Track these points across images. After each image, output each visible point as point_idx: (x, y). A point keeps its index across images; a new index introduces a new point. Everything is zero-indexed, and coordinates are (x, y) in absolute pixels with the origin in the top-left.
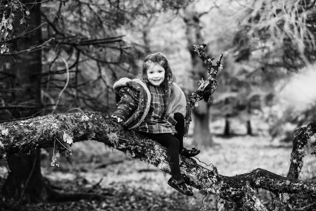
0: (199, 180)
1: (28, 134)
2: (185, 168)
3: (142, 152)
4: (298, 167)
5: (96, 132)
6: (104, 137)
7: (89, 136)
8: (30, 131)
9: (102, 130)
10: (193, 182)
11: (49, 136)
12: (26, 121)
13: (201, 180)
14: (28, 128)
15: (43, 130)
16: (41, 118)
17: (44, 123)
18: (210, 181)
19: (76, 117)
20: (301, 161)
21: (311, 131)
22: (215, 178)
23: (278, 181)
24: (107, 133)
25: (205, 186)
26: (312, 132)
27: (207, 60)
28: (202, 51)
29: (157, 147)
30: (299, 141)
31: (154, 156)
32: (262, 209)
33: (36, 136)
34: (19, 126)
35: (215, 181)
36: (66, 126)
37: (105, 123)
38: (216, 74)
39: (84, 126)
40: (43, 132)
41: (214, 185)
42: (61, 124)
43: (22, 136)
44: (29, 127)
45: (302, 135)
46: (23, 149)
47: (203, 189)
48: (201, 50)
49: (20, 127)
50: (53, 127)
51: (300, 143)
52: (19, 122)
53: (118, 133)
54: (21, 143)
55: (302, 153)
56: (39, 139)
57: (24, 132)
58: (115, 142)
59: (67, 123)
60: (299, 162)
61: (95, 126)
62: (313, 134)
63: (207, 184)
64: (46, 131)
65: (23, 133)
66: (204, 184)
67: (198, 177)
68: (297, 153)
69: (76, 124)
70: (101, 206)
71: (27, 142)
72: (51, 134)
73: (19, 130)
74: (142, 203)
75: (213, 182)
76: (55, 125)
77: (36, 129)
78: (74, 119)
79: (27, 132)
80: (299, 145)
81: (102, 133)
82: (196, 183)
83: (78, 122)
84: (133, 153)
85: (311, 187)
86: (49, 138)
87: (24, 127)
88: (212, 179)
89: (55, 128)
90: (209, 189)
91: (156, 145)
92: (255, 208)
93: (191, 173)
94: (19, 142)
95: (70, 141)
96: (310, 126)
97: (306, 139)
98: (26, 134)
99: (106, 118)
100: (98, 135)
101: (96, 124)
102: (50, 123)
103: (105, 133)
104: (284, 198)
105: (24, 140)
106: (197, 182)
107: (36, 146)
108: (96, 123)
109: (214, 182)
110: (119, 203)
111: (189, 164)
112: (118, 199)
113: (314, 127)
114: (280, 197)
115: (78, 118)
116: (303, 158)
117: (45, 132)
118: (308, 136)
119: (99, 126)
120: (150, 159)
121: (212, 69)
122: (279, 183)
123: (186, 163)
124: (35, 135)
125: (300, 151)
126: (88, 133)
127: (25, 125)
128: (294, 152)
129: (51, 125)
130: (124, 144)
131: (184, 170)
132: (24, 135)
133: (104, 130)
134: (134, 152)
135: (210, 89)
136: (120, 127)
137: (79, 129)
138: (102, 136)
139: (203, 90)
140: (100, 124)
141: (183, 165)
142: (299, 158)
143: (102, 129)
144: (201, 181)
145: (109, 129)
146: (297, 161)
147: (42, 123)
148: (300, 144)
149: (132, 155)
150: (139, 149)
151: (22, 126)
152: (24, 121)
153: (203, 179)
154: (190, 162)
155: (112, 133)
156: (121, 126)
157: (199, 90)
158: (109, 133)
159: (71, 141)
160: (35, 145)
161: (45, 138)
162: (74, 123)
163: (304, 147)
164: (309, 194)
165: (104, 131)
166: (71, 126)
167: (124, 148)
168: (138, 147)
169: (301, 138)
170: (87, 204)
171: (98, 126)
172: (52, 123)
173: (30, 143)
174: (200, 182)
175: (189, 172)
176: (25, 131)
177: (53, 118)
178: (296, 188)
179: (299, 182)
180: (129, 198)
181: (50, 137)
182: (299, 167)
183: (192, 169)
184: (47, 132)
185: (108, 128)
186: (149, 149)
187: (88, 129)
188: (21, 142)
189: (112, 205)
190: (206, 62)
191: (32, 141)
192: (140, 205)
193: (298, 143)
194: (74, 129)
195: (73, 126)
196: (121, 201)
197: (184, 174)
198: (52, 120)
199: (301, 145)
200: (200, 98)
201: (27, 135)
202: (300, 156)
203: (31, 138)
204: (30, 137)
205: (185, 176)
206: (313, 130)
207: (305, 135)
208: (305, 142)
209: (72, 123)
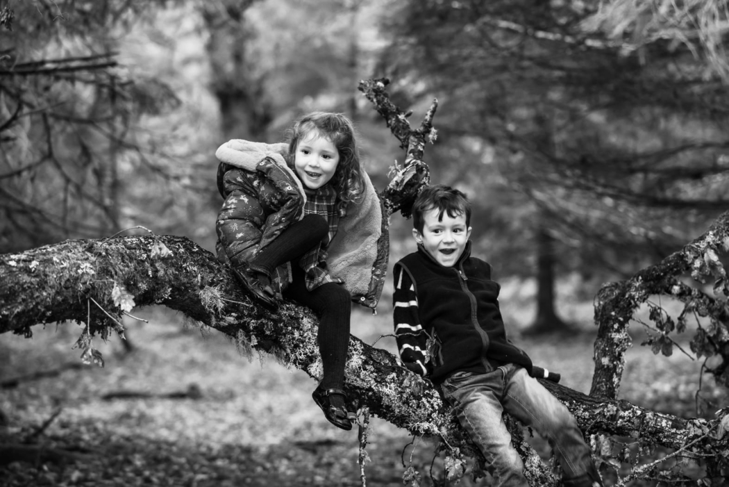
0: (404, 403)
1: (29, 287)
2: (372, 373)
3: (272, 335)
4: (615, 376)
5: (172, 286)
6: (189, 297)
7: (158, 294)
8: (33, 280)
9: (185, 280)
10: (388, 407)
11: (74, 292)
12: (23, 257)
13: (406, 402)
14: (28, 271)
15: (61, 277)
16: (53, 248)
17: (62, 262)
18: (428, 405)
19: (129, 248)
20: (620, 361)
21: (642, 291)
22: (437, 398)
23: (579, 406)
24: (196, 288)
25: (416, 418)
26: (644, 291)
27: (397, 117)
28: (382, 96)
29: (307, 322)
30: (613, 313)
31: (301, 345)
32: (543, 472)
33: (46, 291)
34: (7, 269)
35: (438, 405)
36: (110, 268)
37: (192, 265)
38: (422, 152)
39: (147, 271)
40: (62, 284)
41: (434, 415)
42: (100, 263)
43: (15, 292)
44: (31, 269)
45: (621, 299)
46: (18, 323)
47: (411, 425)
48: (381, 92)
49: (11, 269)
50: (84, 270)
51: (617, 318)
52: (7, 259)
53: (221, 288)
54: (14, 309)
55: (621, 342)
56: (54, 299)
57: (21, 282)
58: (216, 309)
59: (112, 261)
60: (615, 363)
61: (171, 271)
62: (646, 297)
63: (421, 412)
64: (68, 280)
65: (17, 283)
66: (414, 412)
67: (402, 396)
68: (611, 342)
69: (132, 265)
70: (68, 477)
71: (26, 306)
72: (81, 287)
73: (8, 277)
74: (166, 471)
75: (433, 407)
76: (86, 267)
77: (46, 275)
78: (126, 252)
79: (26, 282)
80: (614, 324)
81: (185, 287)
82: (397, 411)
83: (135, 261)
84: (253, 337)
85: (659, 419)
86: (75, 297)
87: (20, 270)
88: (432, 401)
89: (87, 274)
90: (426, 425)
91: (304, 319)
92: (528, 470)
93: (387, 386)
94: (10, 305)
95: (128, 305)
96: (640, 278)
97: (630, 308)
98: (25, 286)
99: (194, 252)
100: (176, 293)
101: (173, 265)
102: (76, 261)
103: (193, 287)
104: (602, 446)
105: (20, 300)
106: (399, 407)
107: (46, 316)
108: (172, 262)
109: (437, 407)
110: (110, 471)
111: (379, 363)
112: (106, 461)
113: (650, 280)
114: (593, 442)
115: (134, 251)
116: (623, 354)
117: (66, 282)
118: (635, 302)
119: (179, 271)
120: (293, 351)
121: (412, 138)
122: (583, 411)
123: (374, 361)
124: (44, 289)
125: (617, 337)
126: (156, 287)
127: (21, 265)
128: (604, 340)
129: (79, 267)
130: (233, 314)
131: (370, 379)
132: (20, 289)
133: (190, 282)
134: (255, 335)
135: (417, 186)
136: (225, 274)
137: (139, 278)
138: (185, 295)
139: (401, 189)
140: (182, 265)
141: (368, 367)
142: (615, 353)
143: (186, 277)
144: (408, 404)
145: (202, 278)
146: (610, 360)
147: (58, 261)
148: (616, 320)
149: (250, 341)
150: (268, 327)
151: (14, 267)
152: (17, 256)
153: (411, 400)
154: (383, 359)
155: (208, 289)
156: (226, 271)
157: (391, 189)
158: (202, 287)
159: (130, 304)
160: (44, 313)
161: (66, 297)
162: (127, 262)
163: (624, 327)
164: (653, 437)
165: (190, 284)
166: (121, 270)
167: (233, 324)
168: (265, 321)
169: (617, 307)
170: (30, 473)
171: (176, 270)
172: (79, 262)
173: (32, 309)
174: (404, 408)
175: (380, 382)
176: (21, 279)
177: (81, 250)
178: (624, 423)
179: (630, 409)
180: (130, 457)
181: (77, 296)
182: (616, 374)
183: (388, 377)
184: (70, 282)
185: (199, 275)
186: (290, 328)
187: (155, 277)
188: (13, 305)
189: (93, 475)
190: (393, 122)
191: (38, 304)
192: (161, 474)
193: (611, 319)
194: (126, 277)
195: (124, 270)
196: (112, 464)
197: (370, 387)
198: (79, 254)
199: (620, 322)
200: (394, 207)
201: (27, 290)
202: (618, 349)
203: (35, 296)
204: (33, 294)
205: (370, 393)
206: (648, 287)
207: (627, 298)
208: (628, 315)
209: (123, 261)
